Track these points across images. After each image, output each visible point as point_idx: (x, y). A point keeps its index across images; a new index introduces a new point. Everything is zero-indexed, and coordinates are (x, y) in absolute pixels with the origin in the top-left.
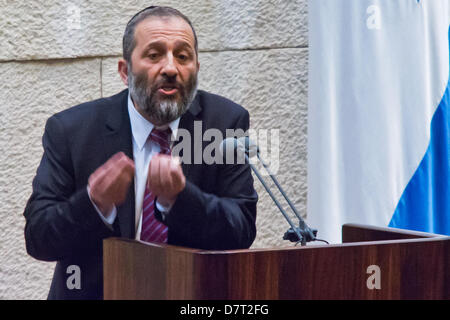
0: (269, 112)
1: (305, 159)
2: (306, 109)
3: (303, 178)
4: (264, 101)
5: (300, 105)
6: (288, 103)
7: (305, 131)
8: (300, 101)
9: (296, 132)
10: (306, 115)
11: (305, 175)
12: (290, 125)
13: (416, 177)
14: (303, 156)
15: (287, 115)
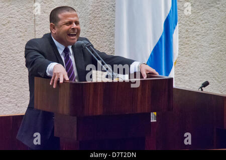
0: (100, 19)
1: (114, 37)
2: (115, 17)
3: (113, 44)
4: (99, 14)
5: (112, 16)
6: (108, 15)
7: (114, 26)
8: (112, 14)
9: (111, 27)
10: (114, 20)
11: (114, 43)
12: (109, 24)
13: (157, 45)
14: (113, 35)
15: (107, 20)
